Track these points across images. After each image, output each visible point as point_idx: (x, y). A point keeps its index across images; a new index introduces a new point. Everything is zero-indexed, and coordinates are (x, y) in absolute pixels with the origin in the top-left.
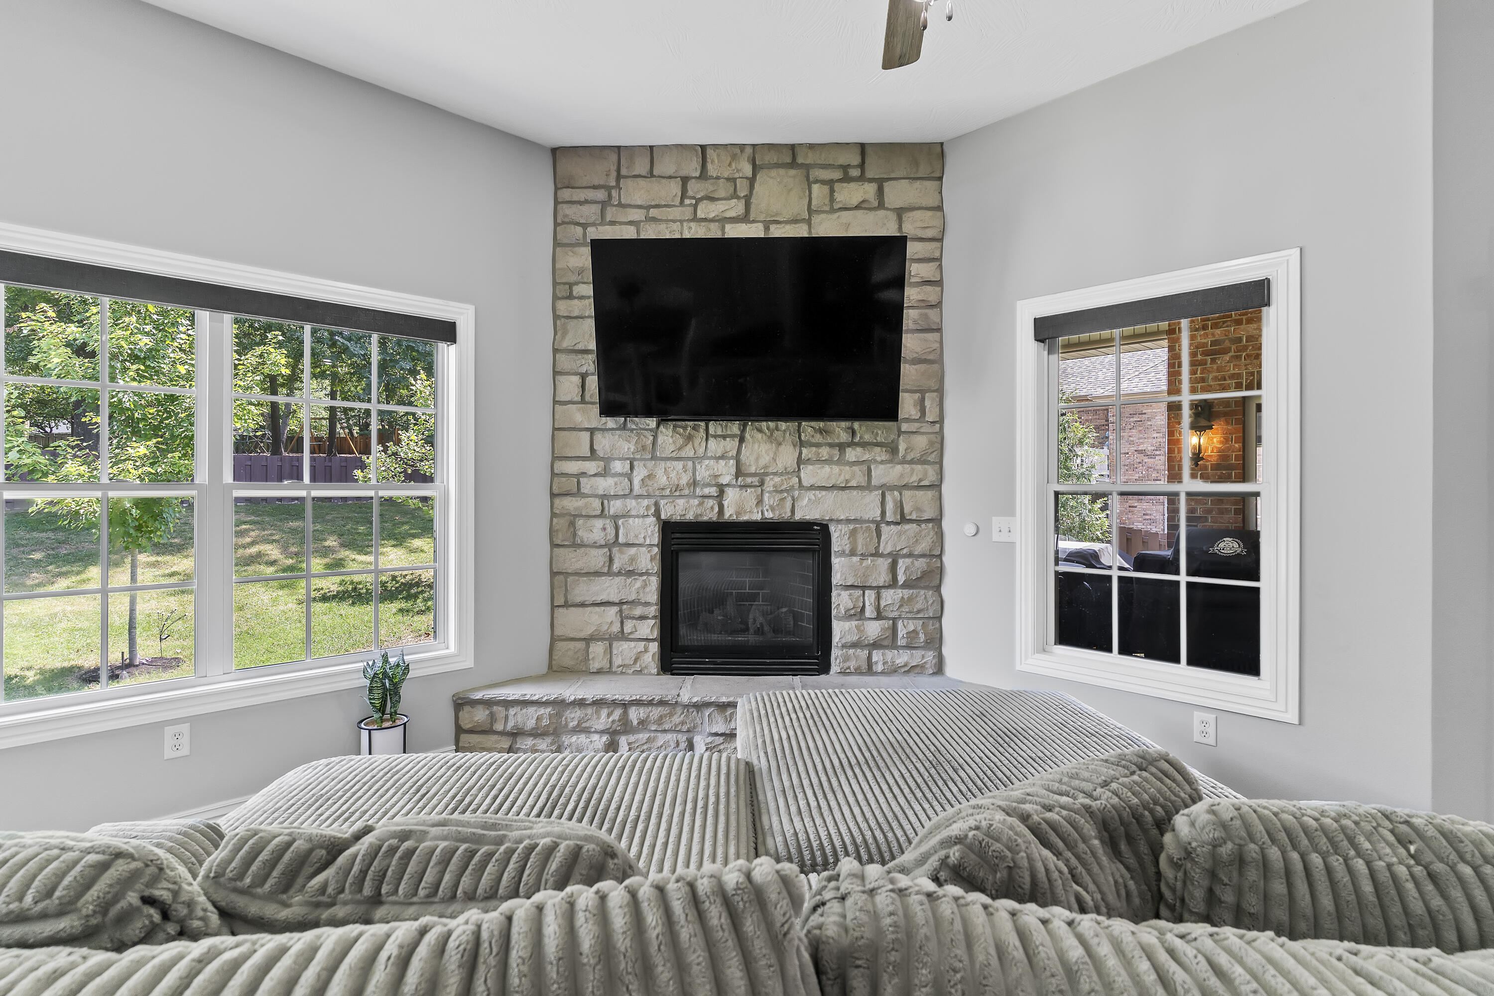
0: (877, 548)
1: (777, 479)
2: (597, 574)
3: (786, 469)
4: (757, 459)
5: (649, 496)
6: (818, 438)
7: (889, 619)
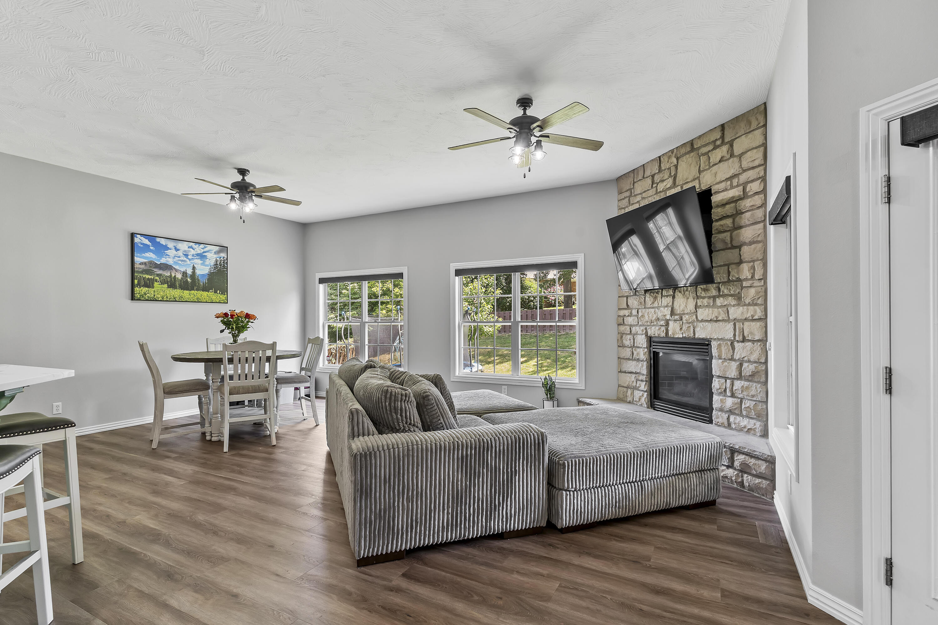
0: (733, 356)
1: (687, 316)
2: (629, 359)
3: (691, 311)
4: (680, 306)
5: (643, 325)
6: (703, 294)
7: (737, 398)
